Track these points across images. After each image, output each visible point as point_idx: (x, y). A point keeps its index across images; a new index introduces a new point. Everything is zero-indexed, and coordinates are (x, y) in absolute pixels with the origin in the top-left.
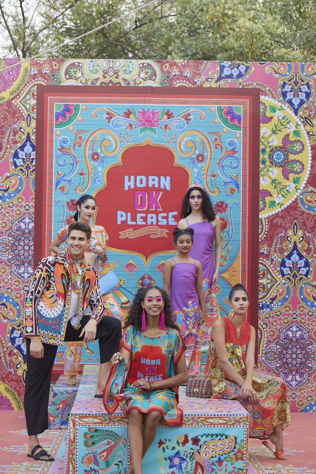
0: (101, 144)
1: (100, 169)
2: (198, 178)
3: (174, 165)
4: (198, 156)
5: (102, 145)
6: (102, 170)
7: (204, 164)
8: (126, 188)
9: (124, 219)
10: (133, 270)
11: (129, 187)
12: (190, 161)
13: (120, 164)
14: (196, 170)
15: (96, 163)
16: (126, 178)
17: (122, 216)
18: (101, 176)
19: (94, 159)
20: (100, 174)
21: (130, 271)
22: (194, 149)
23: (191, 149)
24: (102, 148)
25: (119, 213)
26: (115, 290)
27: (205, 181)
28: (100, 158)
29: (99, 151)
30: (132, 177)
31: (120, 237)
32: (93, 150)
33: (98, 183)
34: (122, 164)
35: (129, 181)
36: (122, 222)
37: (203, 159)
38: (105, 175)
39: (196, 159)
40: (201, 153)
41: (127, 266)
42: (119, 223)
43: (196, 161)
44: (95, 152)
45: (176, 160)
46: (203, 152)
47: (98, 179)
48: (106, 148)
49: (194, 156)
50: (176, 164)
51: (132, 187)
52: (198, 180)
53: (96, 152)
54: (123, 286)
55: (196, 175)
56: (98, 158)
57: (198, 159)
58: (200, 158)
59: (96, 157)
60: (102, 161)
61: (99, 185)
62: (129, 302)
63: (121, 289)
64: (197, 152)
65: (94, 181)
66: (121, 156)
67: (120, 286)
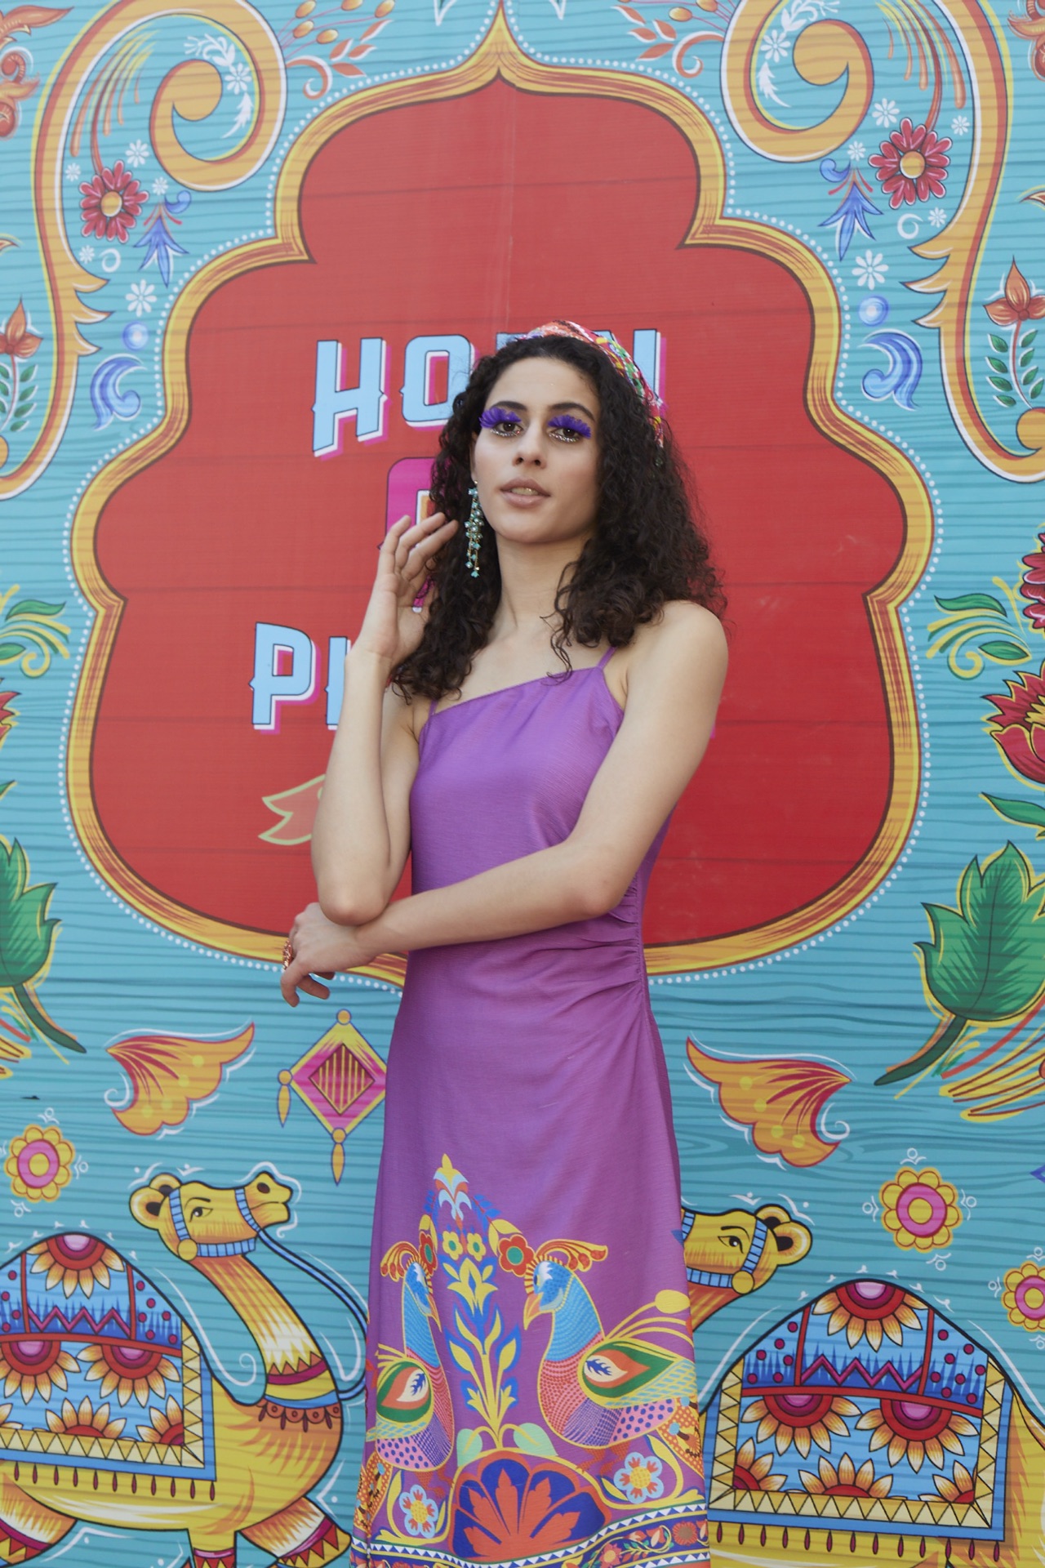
0: (155, 102)
1: (141, 297)
2: (889, 338)
3: (697, 236)
4: (895, 147)
5: (164, 109)
6: (156, 308)
7: (938, 217)
8: (325, 441)
9: (300, 687)
10: (361, 1102)
11: (348, 427)
12: (822, 197)
13: (286, 247)
14: (871, 269)
15: (111, 256)
16: (329, 355)
17: (286, 664)
18: (146, 351)
19: (100, 224)
20: (138, 338)
21: (340, 1117)
22: (857, 96)
23: (833, 96)
24: (163, 135)
25: (270, 639)
26: (224, 1260)
27: (948, 354)
28: (144, 213)
29: (136, 156)
30: (373, 352)
31: (266, 836)
32: (95, 157)
33: (126, 409)
34: (299, 253)
35: (350, 379)
36: (285, 710)
37: (935, 168)
38: (177, 344)
39: (872, 176)
40: (918, 121)
41: (311, 1075)
42: (264, 718)
43: (879, 196)
44: (109, 164)
45: (711, 192)
46: (934, 111)
47: (121, 377)
48: (185, 133)
49: (857, 152)
50: (710, 229)
51: (371, 428)
52: (889, 357)
53: (118, 171)
54: (279, 1233)
55: (871, 312)
56: (128, 213)
57: (891, 177)
58: (911, 166)
59: (112, 205)
60: (160, 239)
61: (132, 427)
62: (319, 1365)
63: (262, 1256)
64: (886, 115)
65: (99, 400)
66: (290, 184)
67: (261, 1234)
